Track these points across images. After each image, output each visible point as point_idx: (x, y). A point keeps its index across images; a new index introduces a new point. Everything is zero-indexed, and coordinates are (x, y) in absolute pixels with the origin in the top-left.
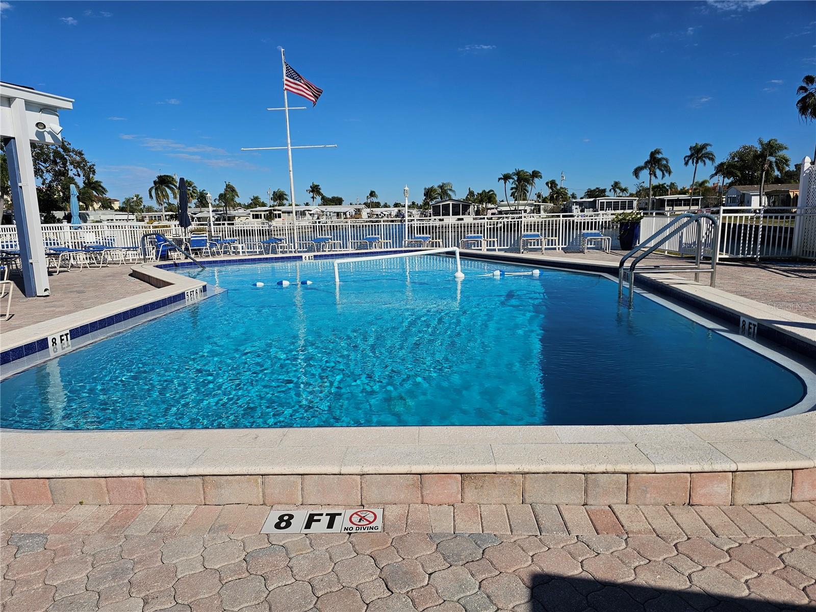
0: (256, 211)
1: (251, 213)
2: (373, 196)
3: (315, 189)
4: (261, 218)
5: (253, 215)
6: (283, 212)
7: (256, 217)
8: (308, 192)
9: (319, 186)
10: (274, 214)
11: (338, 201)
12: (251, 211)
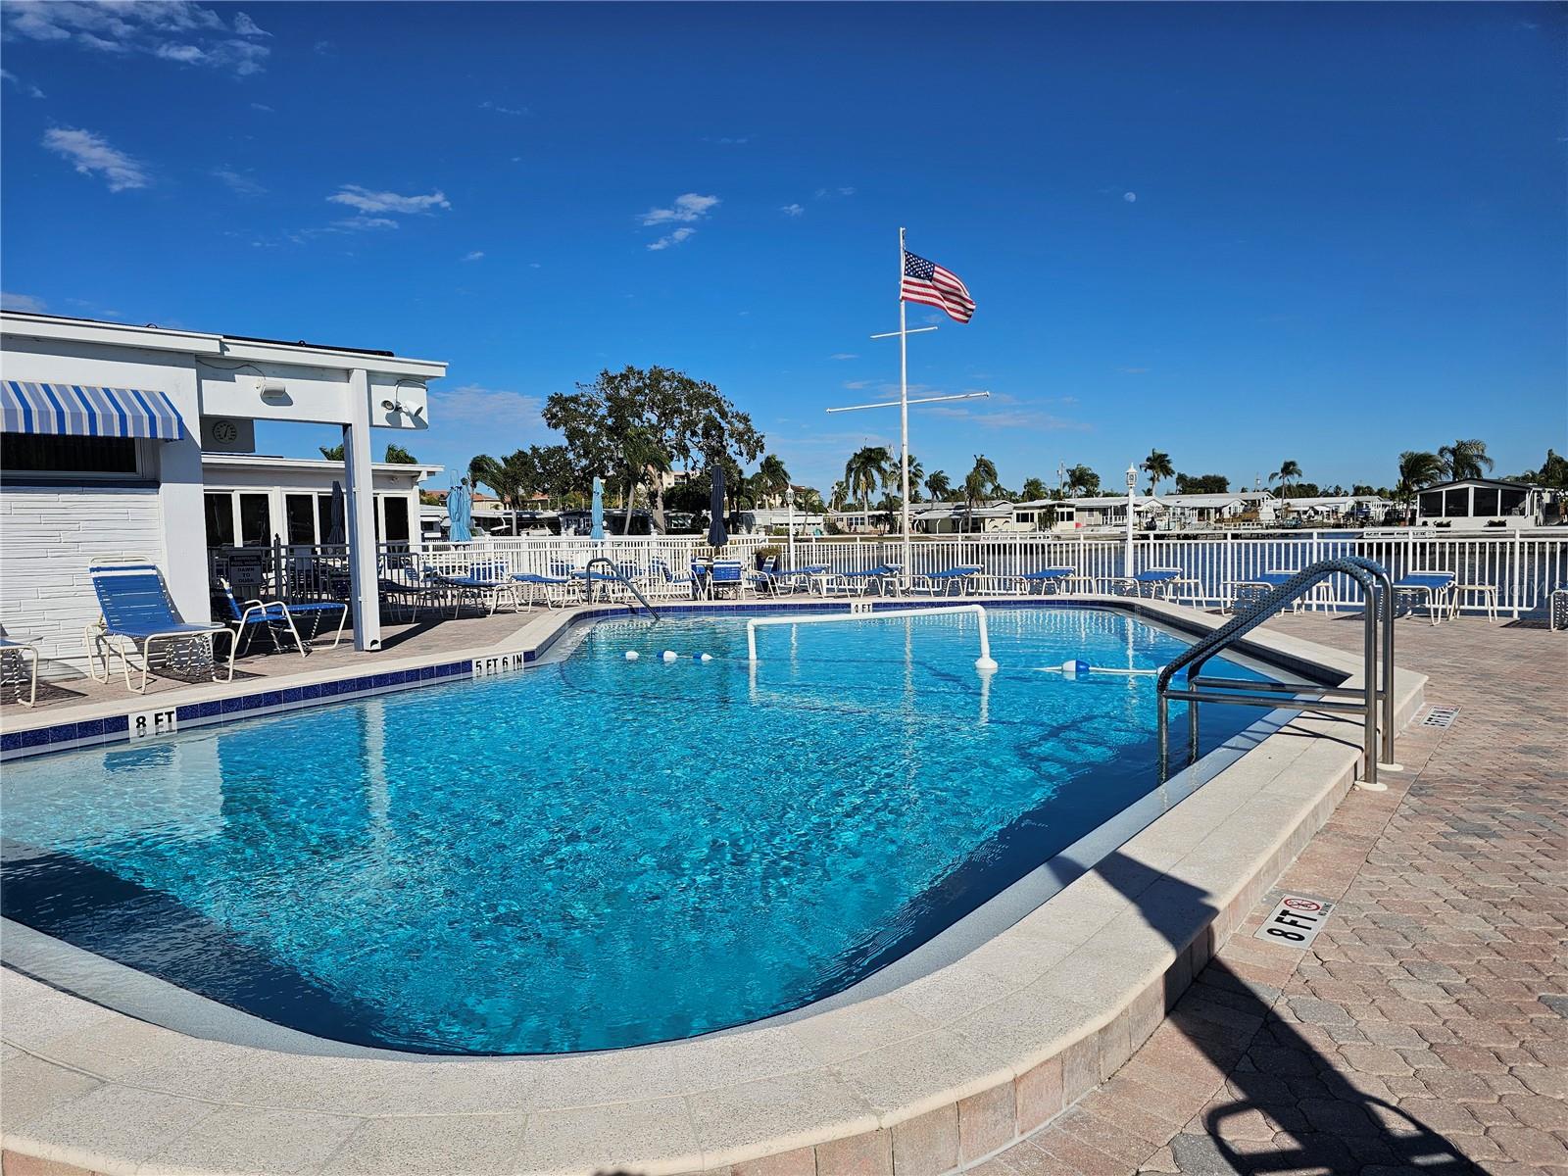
0: (1025, 508)
1: (1015, 512)
2: (1291, 473)
3: (1159, 464)
4: (1032, 521)
5: (1018, 515)
6: (1078, 510)
7: (1023, 518)
8: (1143, 469)
9: (1166, 455)
10: (1057, 513)
11: (1217, 485)
12: (1015, 508)
